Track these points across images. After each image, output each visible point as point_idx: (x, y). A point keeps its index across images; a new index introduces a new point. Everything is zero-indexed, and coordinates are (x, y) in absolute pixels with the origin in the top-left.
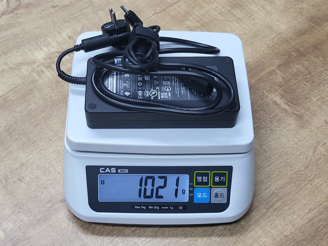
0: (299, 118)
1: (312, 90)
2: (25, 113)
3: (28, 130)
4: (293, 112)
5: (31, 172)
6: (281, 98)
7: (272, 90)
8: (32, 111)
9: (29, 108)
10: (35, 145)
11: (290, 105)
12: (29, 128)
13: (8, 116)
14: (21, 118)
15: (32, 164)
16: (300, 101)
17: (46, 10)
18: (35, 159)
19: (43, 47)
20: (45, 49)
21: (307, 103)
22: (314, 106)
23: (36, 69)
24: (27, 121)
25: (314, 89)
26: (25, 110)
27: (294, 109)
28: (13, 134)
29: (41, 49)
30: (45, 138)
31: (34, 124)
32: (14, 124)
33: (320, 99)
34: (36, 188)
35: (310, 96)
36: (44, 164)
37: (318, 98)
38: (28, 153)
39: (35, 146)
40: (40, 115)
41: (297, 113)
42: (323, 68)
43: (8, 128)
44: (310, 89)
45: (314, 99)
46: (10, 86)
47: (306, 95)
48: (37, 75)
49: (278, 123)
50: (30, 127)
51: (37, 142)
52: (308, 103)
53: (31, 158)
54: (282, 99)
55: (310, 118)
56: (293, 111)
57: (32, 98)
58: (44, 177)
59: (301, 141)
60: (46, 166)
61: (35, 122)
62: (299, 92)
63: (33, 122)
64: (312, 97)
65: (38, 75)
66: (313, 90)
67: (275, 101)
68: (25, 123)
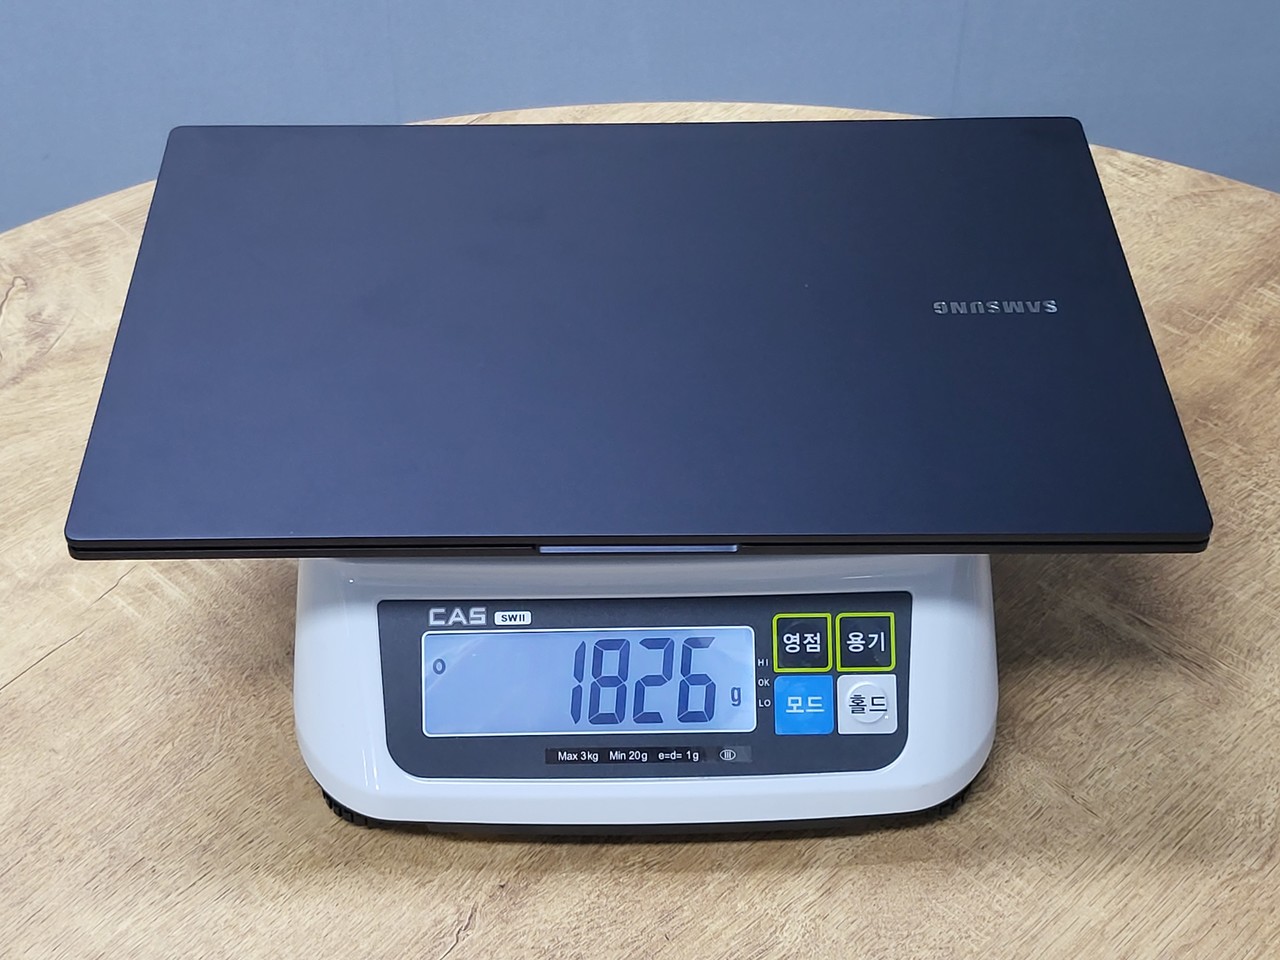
0: (1198, 670)
1: (1224, 562)
2: (93, 749)
3: (107, 818)
4: (1168, 649)
6: (1111, 601)
7: (1070, 576)
8: (122, 741)
9: (105, 732)
10: (142, 876)
11: (1150, 623)
12: (112, 808)
13: (21, 770)
14: (77, 773)
16: (1186, 610)
18: (145, 930)
21: (1216, 611)
22: (1246, 620)
23: (127, 579)
24: (103, 781)
25: (1233, 559)
26: (89, 740)
27: (1172, 637)
28: (45, 839)
30: (181, 842)
31: (130, 790)
32: (49, 799)
33: (1261, 593)
35: (1220, 584)
37: (1252, 592)
38: (113, 912)
39: (143, 879)
40: (152, 756)
41: (1184, 652)
42: (1250, 479)
43: (23, 818)
44: (1217, 560)
45: (1242, 597)
46: (23, 653)
47: (1204, 583)
48: (130, 600)
49: (1117, 696)
50: (115, 805)
51: (151, 864)
52: (1220, 613)
53: (127, 931)
54: (1115, 606)
55: (1241, 667)
56: (1168, 645)
57: (119, 690)
59: (1223, 758)
61: (132, 783)
62: (1175, 576)
63: (128, 783)
64: (1229, 589)
66: (1227, 563)
67: (1089, 616)
68: (94, 791)
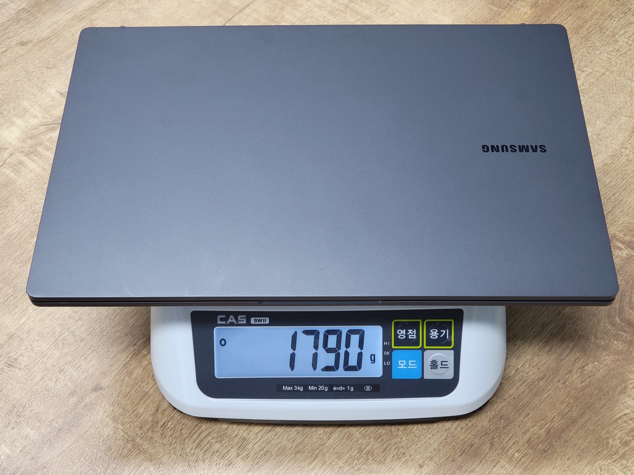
5: (29, 346)
15: (28, 333)
17: (8, 51)
19: (15, 119)
20: (19, 122)
23: (9, 160)
29: (13, 124)
34: (43, 375)
36: (51, 329)
48: (12, 170)
58: (55, 352)
60: (55, 332)
65: (14, 170)
